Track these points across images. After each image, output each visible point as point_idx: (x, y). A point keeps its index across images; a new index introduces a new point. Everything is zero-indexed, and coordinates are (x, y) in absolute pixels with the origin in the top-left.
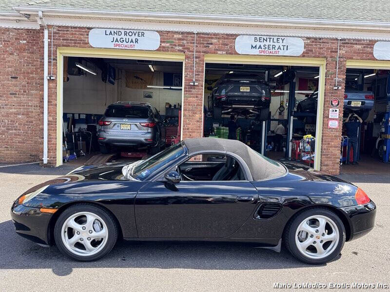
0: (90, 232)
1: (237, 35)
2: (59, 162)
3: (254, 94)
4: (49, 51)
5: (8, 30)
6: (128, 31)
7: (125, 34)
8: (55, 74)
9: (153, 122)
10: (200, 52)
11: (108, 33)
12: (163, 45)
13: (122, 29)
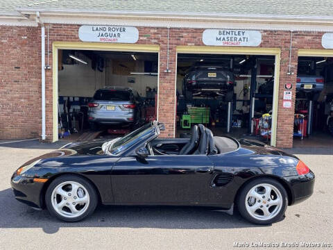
0: (75, 198)
1: (204, 29)
2: (55, 138)
3: (220, 79)
4: (46, 45)
5: (11, 27)
6: (112, 27)
7: (109, 30)
8: (51, 64)
9: (134, 103)
10: (172, 44)
11: (95, 29)
12: (141, 38)
13: (107, 25)
